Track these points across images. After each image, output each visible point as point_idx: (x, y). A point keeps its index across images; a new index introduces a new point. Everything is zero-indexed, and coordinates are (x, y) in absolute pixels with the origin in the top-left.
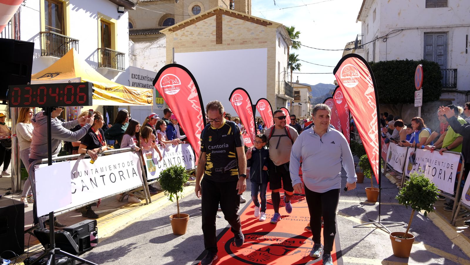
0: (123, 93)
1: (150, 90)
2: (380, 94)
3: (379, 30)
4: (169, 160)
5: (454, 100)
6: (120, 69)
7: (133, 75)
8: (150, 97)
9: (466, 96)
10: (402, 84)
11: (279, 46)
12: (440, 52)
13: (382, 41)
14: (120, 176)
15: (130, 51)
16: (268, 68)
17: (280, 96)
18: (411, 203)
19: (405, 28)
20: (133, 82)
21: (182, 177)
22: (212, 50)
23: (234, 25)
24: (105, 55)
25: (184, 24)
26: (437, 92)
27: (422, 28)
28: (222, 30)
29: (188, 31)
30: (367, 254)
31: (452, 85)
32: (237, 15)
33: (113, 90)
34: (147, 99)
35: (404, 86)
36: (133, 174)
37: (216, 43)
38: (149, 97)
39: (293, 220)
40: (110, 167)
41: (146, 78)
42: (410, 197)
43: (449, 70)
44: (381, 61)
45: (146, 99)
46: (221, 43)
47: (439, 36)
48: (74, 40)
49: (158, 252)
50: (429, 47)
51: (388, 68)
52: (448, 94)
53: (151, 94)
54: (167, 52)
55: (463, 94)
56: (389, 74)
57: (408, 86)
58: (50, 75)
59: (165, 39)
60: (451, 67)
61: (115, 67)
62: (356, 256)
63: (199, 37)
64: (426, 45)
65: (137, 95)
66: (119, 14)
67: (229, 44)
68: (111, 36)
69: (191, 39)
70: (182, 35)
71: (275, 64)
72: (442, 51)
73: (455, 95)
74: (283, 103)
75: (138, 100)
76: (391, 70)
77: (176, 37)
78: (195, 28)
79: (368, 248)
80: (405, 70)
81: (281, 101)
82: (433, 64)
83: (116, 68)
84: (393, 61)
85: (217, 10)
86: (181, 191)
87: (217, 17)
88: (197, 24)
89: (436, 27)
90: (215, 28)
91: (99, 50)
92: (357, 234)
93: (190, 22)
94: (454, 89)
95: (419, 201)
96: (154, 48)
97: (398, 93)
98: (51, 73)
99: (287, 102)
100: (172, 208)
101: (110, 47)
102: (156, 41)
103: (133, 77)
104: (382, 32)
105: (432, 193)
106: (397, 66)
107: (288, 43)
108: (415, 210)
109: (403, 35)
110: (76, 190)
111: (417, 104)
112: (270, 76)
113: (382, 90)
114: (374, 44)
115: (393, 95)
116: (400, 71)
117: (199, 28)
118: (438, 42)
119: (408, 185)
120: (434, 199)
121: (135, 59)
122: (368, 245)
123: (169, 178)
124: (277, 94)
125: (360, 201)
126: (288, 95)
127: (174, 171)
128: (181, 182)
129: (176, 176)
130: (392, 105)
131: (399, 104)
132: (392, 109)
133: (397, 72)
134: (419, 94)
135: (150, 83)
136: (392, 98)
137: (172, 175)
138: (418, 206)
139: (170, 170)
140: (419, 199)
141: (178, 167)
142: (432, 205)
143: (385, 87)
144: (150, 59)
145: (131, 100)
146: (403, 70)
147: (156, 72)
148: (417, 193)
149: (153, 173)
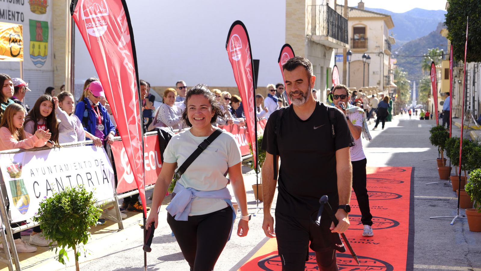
1: (16, 26)
4: (57, 180)
8: (16, 41)
17: (315, 39)
21: (86, 213)
34: (10, 47)
38: (14, 41)
45: (7, 45)
53: (19, 36)
74: (325, 56)
81: (319, 52)
86: (85, 243)
99: (334, 50)
123: (59, 215)
124: (310, 34)
125: (471, 268)
126: (335, 38)
127: (70, 200)
128: (84, 224)
129: (73, 210)
135: (15, 7)
137: (66, 207)
139: (60, 198)
141: (77, 191)
149: (24, 208)
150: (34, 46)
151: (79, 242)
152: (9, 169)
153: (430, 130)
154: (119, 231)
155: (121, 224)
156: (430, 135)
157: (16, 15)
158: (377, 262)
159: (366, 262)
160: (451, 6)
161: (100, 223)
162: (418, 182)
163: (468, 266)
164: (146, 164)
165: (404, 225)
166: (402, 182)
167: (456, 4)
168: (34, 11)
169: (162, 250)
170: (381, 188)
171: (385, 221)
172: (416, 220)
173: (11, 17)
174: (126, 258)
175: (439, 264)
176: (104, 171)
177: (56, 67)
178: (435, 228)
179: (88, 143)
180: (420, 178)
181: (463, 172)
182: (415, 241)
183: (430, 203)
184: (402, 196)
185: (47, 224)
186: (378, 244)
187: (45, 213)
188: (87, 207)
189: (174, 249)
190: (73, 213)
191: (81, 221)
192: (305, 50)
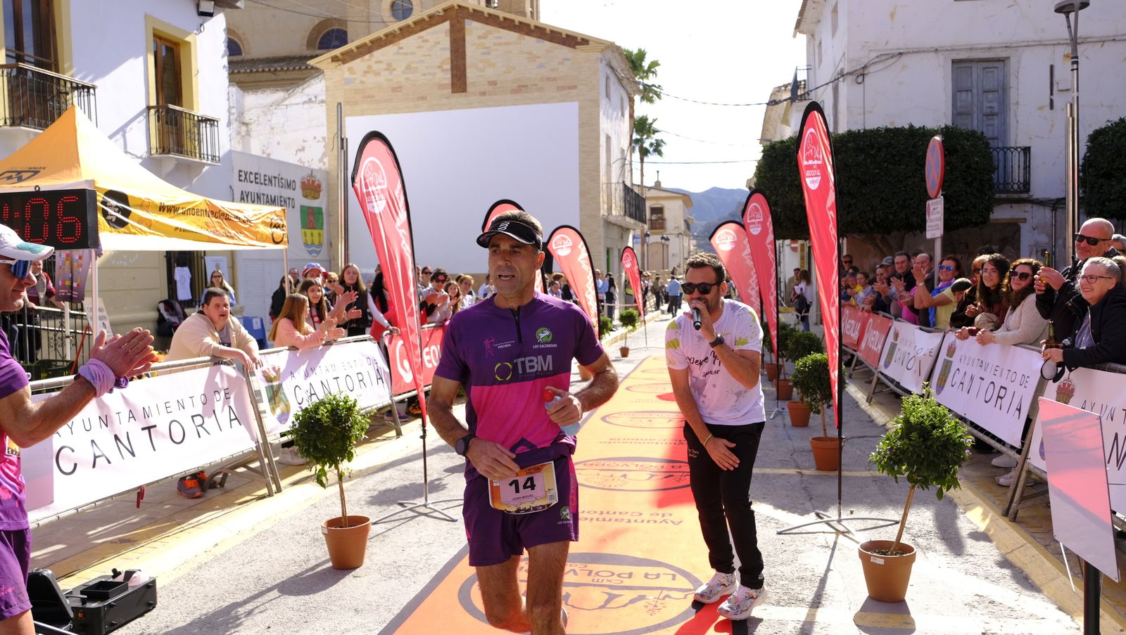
0: (206, 219)
1: (278, 209)
2: (850, 210)
3: (846, 55)
4: (322, 383)
5: (1025, 222)
6: (208, 158)
7: (242, 174)
8: (279, 226)
9: (1052, 210)
11: (608, 95)
12: (990, 107)
13: (852, 82)
14: (197, 427)
15: (234, 114)
16: (581, 151)
17: (611, 219)
18: (906, 470)
19: (907, 49)
20: (242, 192)
21: (350, 425)
22: (441, 107)
23: (495, 44)
24: (167, 123)
25: (369, 44)
26: (983, 203)
27: (947, 50)
28: (464, 58)
29: (380, 62)
30: (805, 597)
31: (1019, 187)
32: (501, 19)
33: (180, 211)
34: (272, 233)
36: (231, 420)
37: (450, 90)
38: (277, 226)
39: (633, 520)
40: (168, 405)
41: (277, 180)
42: (903, 454)
43: (1012, 150)
44: (849, 131)
45: (268, 232)
46: (464, 90)
47: (988, 68)
48: (84, 87)
49: (290, 614)
50: (964, 94)
51: (868, 146)
52: (1011, 207)
53: (281, 220)
54: (328, 115)
55: (1044, 206)
56: (869, 160)
57: (915, 188)
58: (14, 175)
59: (323, 82)
60: (1016, 142)
61: (193, 154)
62: (778, 603)
63: (408, 76)
64: (958, 90)
65: (244, 222)
66: (200, 19)
67: (483, 94)
68: (181, 74)
69: (391, 80)
70: (366, 72)
71: (599, 140)
72: (995, 105)
73: (1026, 209)
74: (622, 237)
75: (247, 236)
76: (874, 151)
77: (352, 76)
78: (398, 53)
79: (808, 583)
80: (908, 150)
81: (615, 233)
82: (972, 134)
83: (198, 155)
84: (878, 130)
85: (451, 8)
86: (349, 461)
87: (452, 26)
88: (403, 42)
89: (980, 46)
90: (448, 54)
91: (152, 111)
92: (784, 549)
93: (384, 38)
94: (1024, 196)
95: (925, 463)
96: (297, 104)
97: (893, 207)
98: (18, 170)
99: (631, 231)
100: (334, 503)
101: (179, 103)
102: (301, 88)
103: (241, 178)
104: (854, 60)
105: (955, 444)
106: (888, 141)
107: (629, 89)
108: (917, 486)
109: (904, 67)
110: (76, 465)
111: (933, 232)
112: (586, 170)
114: (836, 90)
115: (881, 213)
116: (894, 153)
117: (406, 54)
118: (985, 83)
119: (900, 425)
120: (959, 457)
121: (248, 134)
122: (809, 574)
123: (317, 429)
124: (606, 214)
125: (799, 470)
126: (633, 218)
127: (330, 409)
128: (348, 438)
129: (333, 422)
130: (879, 236)
131: (894, 233)
132: (880, 245)
133: (888, 157)
134: (935, 207)
135: (287, 193)
136: (878, 220)
137: (325, 419)
138: (922, 476)
139: (318, 408)
140: (924, 459)
141: (338, 398)
142: (955, 473)
143: (862, 193)
144: (285, 132)
145: (229, 234)
146: (902, 151)
147: (301, 165)
148: (920, 444)
149: (285, 417)
150: (305, 234)
151: (342, 461)
154: (397, 438)
155: (399, 430)
157: (288, 200)
159: (680, 467)
160: (758, 180)
161: (367, 437)
163: (795, 468)
164: (427, 360)
167: (763, 177)
168: (306, 196)
173: (282, 203)
176: (377, 370)
177: (333, 256)
181: (780, 360)
185: (303, 439)
187: (300, 426)
188: (350, 418)
190: (333, 425)
191: (344, 435)
192: (601, 231)
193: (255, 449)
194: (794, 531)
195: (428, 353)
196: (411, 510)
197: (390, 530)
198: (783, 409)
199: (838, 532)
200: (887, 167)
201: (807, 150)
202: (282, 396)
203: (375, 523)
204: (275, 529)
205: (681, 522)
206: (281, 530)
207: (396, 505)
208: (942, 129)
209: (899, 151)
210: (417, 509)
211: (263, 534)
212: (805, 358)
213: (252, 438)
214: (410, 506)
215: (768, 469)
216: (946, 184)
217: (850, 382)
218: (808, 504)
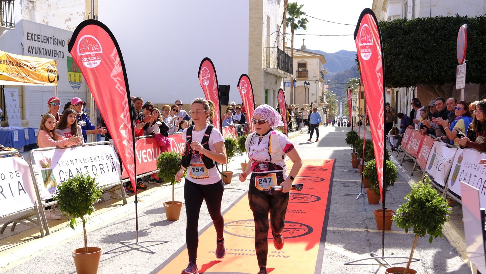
0: (5, 66)
1: (53, 60)
4: (77, 170)
6: (7, 25)
7: (30, 35)
8: (52, 72)
10: (449, 54)
16: (251, 26)
17: (269, 70)
20: (29, 47)
21: (91, 193)
34: (48, 75)
35: (453, 57)
36: (19, 190)
38: (51, 71)
41: (52, 39)
42: (410, 216)
44: (418, 18)
45: (46, 74)
51: (429, 28)
53: (54, 67)
56: (430, 37)
65: (30, 68)
71: (262, 19)
74: (276, 82)
75: (32, 77)
76: (433, 32)
80: (455, 32)
81: (272, 80)
84: (437, 18)
86: (90, 214)
95: (422, 222)
97: (444, 68)
99: (283, 78)
103: (29, 38)
105: (440, 211)
106: (443, 26)
108: (418, 235)
111: (460, 85)
112: (254, 39)
113: (420, 63)
115: (436, 71)
116: (446, 33)
119: (409, 200)
120: (442, 219)
121: (34, 8)
123: (71, 194)
124: (266, 67)
125: (367, 229)
126: (283, 70)
127: (78, 183)
128: (89, 201)
129: (81, 190)
130: (437, 86)
131: (446, 84)
132: (437, 92)
133: (442, 35)
134: (461, 69)
135: (58, 48)
136: (435, 76)
137: (75, 189)
138: (421, 229)
139: (72, 182)
140: (422, 219)
141: (84, 177)
142: (441, 228)
143: (425, 58)
144: (58, 8)
145: (21, 76)
146: (451, 32)
147: (69, 30)
148: (419, 211)
149: (52, 189)
150: (70, 75)
151: (85, 214)
152: (41, 162)
153: (347, 134)
154: (123, 205)
155: (125, 200)
156: (346, 137)
157: (59, 53)
158: (302, 225)
159: (295, 226)
161: (101, 200)
162: (337, 170)
163: (365, 228)
164: (144, 158)
165: (324, 200)
166: (326, 170)
169: (153, 218)
170: (311, 174)
171: (311, 197)
172: (333, 197)
173: (56, 55)
174: (126, 224)
175: (345, 227)
176: (113, 162)
177: (88, 90)
178: (345, 201)
179: (101, 143)
180: (339, 167)
182: (330, 211)
183: (344, 185)
184: (325, 180)
186: (304, 213)
187: (61, 193)
188: (91, 189)
189: (161, 218)
190: (81, 193)
191: (87, 199)
192: (262, 78)
193: (33, 208)
194: (355, 263)
195: (145, 153)
196: (127, 246)
197: (113, 257)
198: (366, 193)
199: (381, 264)
200: (441, 42)
201: (362, 37)
202: (52, 176)
203: (105, 254)
204: (44, 256)
205: (289, 256)
206: (48, 256)
207: (119, 243)
208: (478, 18)
209: (449, 31)
210: (132, 246)
211: (37, 259)
212: (372, 161)
213: (32, 201)
214: (127, 244)
215: (348, 229)
216: (480, 54)
217: (411, 178)
218: (368, 249)
